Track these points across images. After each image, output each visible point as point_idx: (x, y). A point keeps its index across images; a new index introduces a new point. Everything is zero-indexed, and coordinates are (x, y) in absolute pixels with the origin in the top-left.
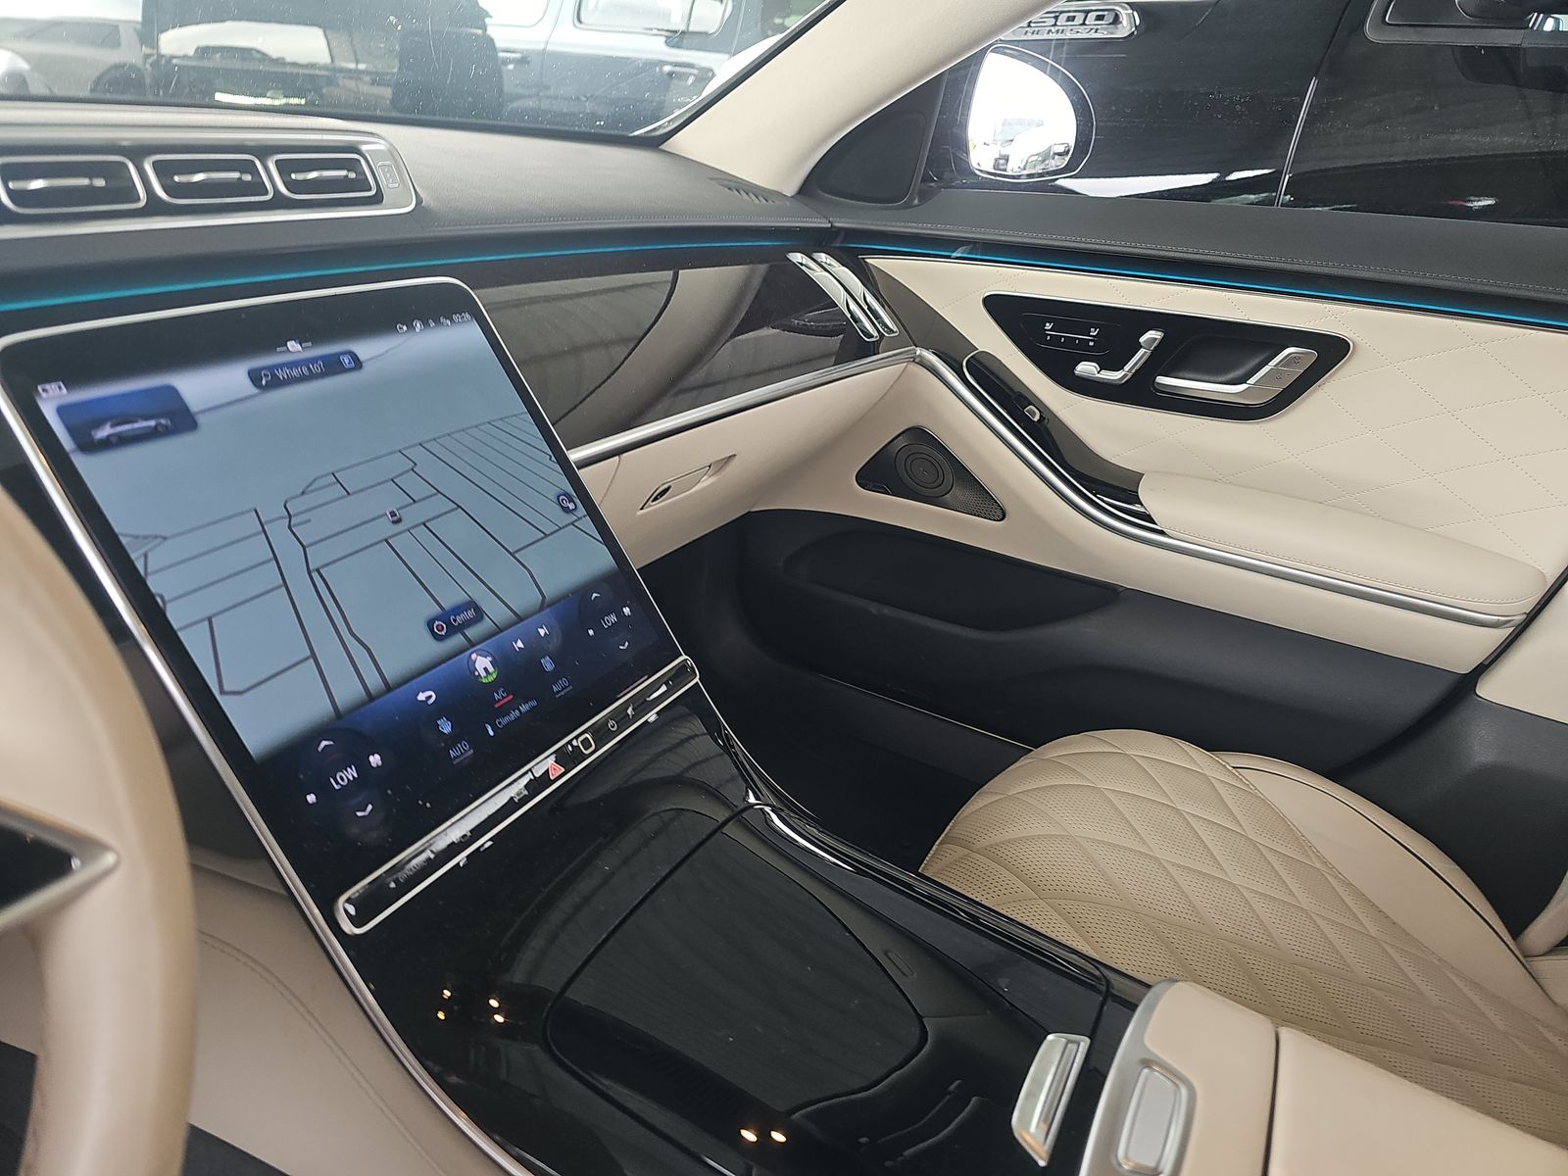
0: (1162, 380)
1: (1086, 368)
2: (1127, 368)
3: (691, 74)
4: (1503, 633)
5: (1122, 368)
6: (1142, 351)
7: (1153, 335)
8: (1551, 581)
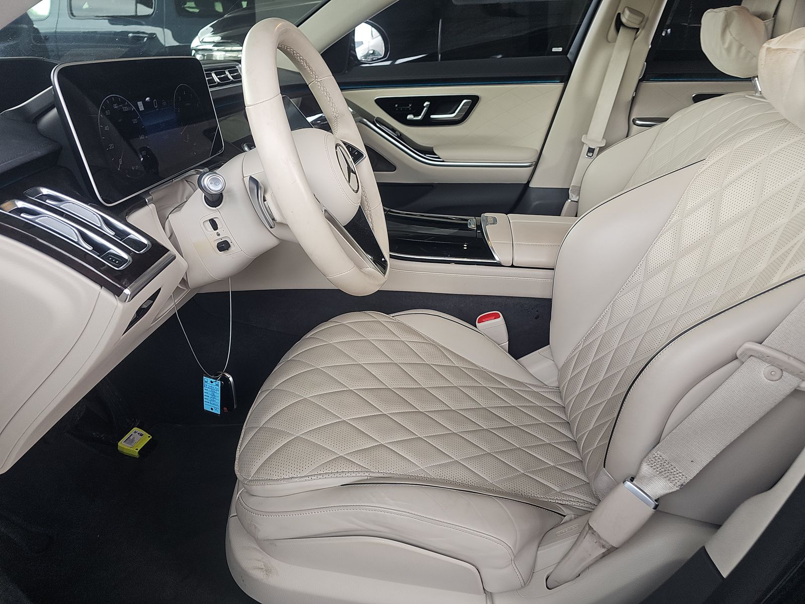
0: (432, 116)
1: (410, 117)
2: (422, 114)
3: (145, 37)
4: (532, 168)
5: (420, 115)
6: (425, 109)
7: (426, 103)
8: (539, 151)
